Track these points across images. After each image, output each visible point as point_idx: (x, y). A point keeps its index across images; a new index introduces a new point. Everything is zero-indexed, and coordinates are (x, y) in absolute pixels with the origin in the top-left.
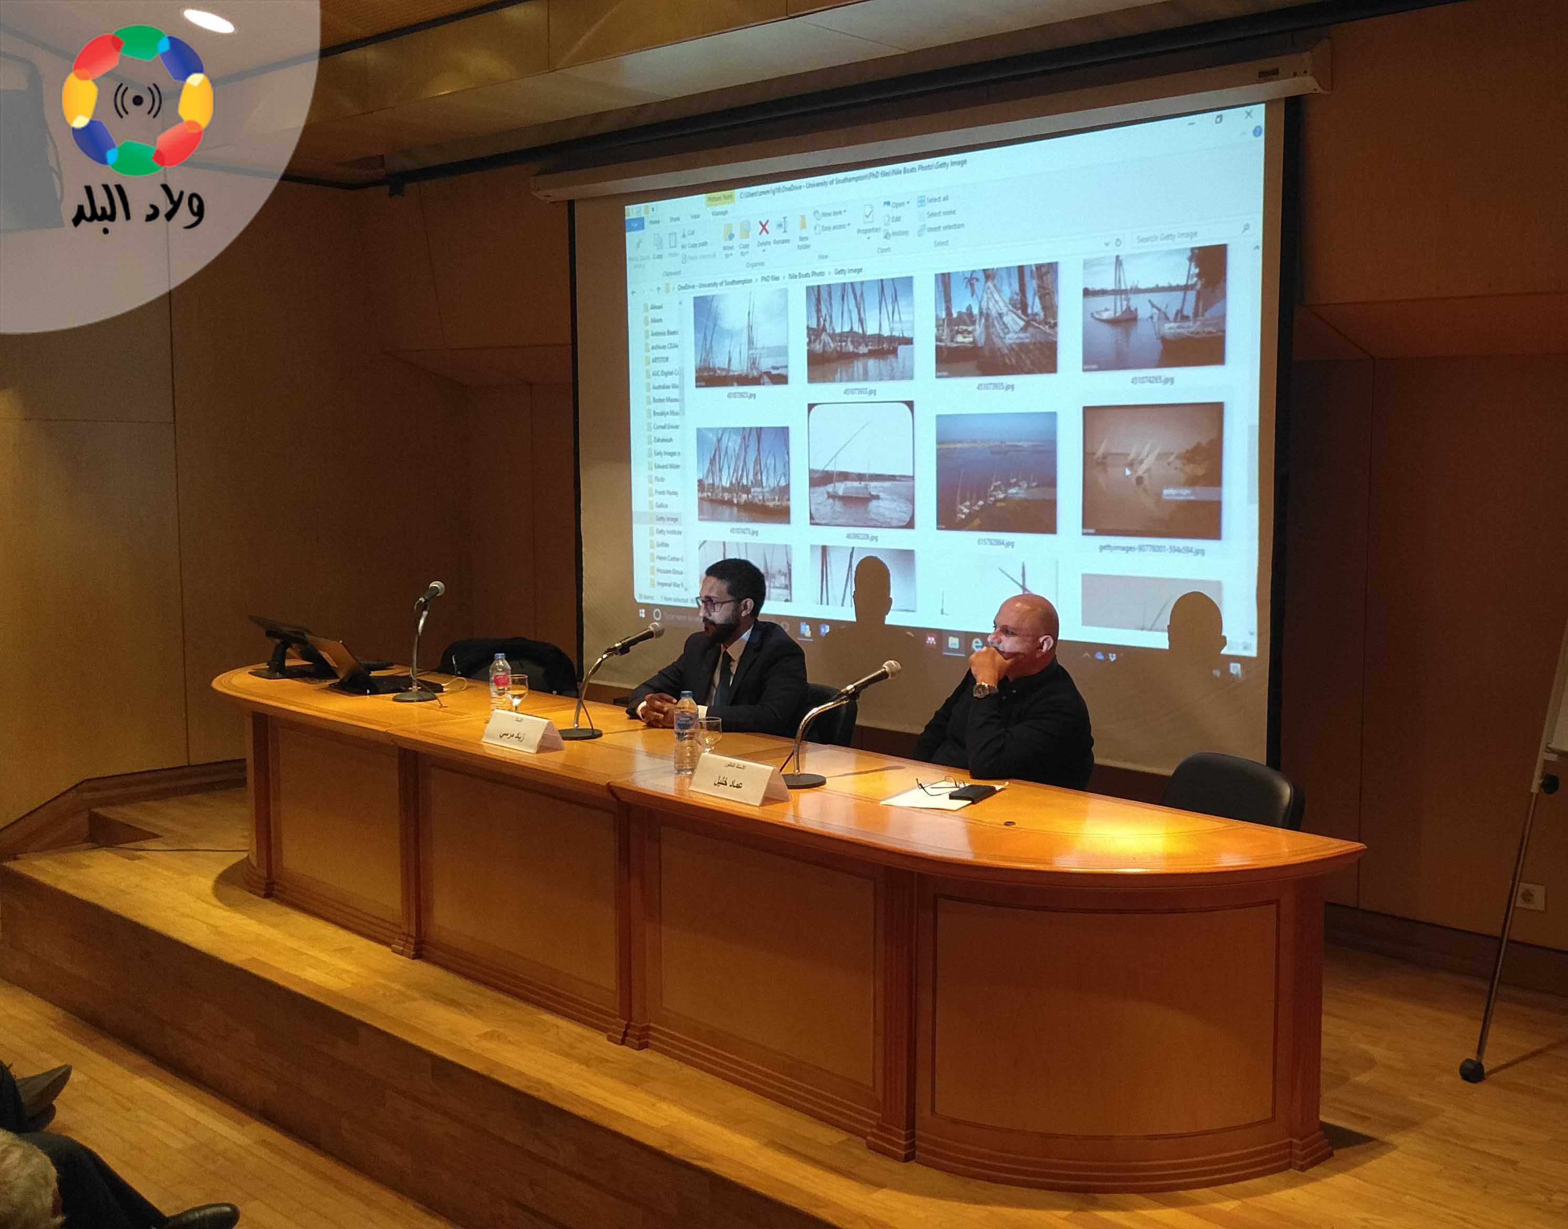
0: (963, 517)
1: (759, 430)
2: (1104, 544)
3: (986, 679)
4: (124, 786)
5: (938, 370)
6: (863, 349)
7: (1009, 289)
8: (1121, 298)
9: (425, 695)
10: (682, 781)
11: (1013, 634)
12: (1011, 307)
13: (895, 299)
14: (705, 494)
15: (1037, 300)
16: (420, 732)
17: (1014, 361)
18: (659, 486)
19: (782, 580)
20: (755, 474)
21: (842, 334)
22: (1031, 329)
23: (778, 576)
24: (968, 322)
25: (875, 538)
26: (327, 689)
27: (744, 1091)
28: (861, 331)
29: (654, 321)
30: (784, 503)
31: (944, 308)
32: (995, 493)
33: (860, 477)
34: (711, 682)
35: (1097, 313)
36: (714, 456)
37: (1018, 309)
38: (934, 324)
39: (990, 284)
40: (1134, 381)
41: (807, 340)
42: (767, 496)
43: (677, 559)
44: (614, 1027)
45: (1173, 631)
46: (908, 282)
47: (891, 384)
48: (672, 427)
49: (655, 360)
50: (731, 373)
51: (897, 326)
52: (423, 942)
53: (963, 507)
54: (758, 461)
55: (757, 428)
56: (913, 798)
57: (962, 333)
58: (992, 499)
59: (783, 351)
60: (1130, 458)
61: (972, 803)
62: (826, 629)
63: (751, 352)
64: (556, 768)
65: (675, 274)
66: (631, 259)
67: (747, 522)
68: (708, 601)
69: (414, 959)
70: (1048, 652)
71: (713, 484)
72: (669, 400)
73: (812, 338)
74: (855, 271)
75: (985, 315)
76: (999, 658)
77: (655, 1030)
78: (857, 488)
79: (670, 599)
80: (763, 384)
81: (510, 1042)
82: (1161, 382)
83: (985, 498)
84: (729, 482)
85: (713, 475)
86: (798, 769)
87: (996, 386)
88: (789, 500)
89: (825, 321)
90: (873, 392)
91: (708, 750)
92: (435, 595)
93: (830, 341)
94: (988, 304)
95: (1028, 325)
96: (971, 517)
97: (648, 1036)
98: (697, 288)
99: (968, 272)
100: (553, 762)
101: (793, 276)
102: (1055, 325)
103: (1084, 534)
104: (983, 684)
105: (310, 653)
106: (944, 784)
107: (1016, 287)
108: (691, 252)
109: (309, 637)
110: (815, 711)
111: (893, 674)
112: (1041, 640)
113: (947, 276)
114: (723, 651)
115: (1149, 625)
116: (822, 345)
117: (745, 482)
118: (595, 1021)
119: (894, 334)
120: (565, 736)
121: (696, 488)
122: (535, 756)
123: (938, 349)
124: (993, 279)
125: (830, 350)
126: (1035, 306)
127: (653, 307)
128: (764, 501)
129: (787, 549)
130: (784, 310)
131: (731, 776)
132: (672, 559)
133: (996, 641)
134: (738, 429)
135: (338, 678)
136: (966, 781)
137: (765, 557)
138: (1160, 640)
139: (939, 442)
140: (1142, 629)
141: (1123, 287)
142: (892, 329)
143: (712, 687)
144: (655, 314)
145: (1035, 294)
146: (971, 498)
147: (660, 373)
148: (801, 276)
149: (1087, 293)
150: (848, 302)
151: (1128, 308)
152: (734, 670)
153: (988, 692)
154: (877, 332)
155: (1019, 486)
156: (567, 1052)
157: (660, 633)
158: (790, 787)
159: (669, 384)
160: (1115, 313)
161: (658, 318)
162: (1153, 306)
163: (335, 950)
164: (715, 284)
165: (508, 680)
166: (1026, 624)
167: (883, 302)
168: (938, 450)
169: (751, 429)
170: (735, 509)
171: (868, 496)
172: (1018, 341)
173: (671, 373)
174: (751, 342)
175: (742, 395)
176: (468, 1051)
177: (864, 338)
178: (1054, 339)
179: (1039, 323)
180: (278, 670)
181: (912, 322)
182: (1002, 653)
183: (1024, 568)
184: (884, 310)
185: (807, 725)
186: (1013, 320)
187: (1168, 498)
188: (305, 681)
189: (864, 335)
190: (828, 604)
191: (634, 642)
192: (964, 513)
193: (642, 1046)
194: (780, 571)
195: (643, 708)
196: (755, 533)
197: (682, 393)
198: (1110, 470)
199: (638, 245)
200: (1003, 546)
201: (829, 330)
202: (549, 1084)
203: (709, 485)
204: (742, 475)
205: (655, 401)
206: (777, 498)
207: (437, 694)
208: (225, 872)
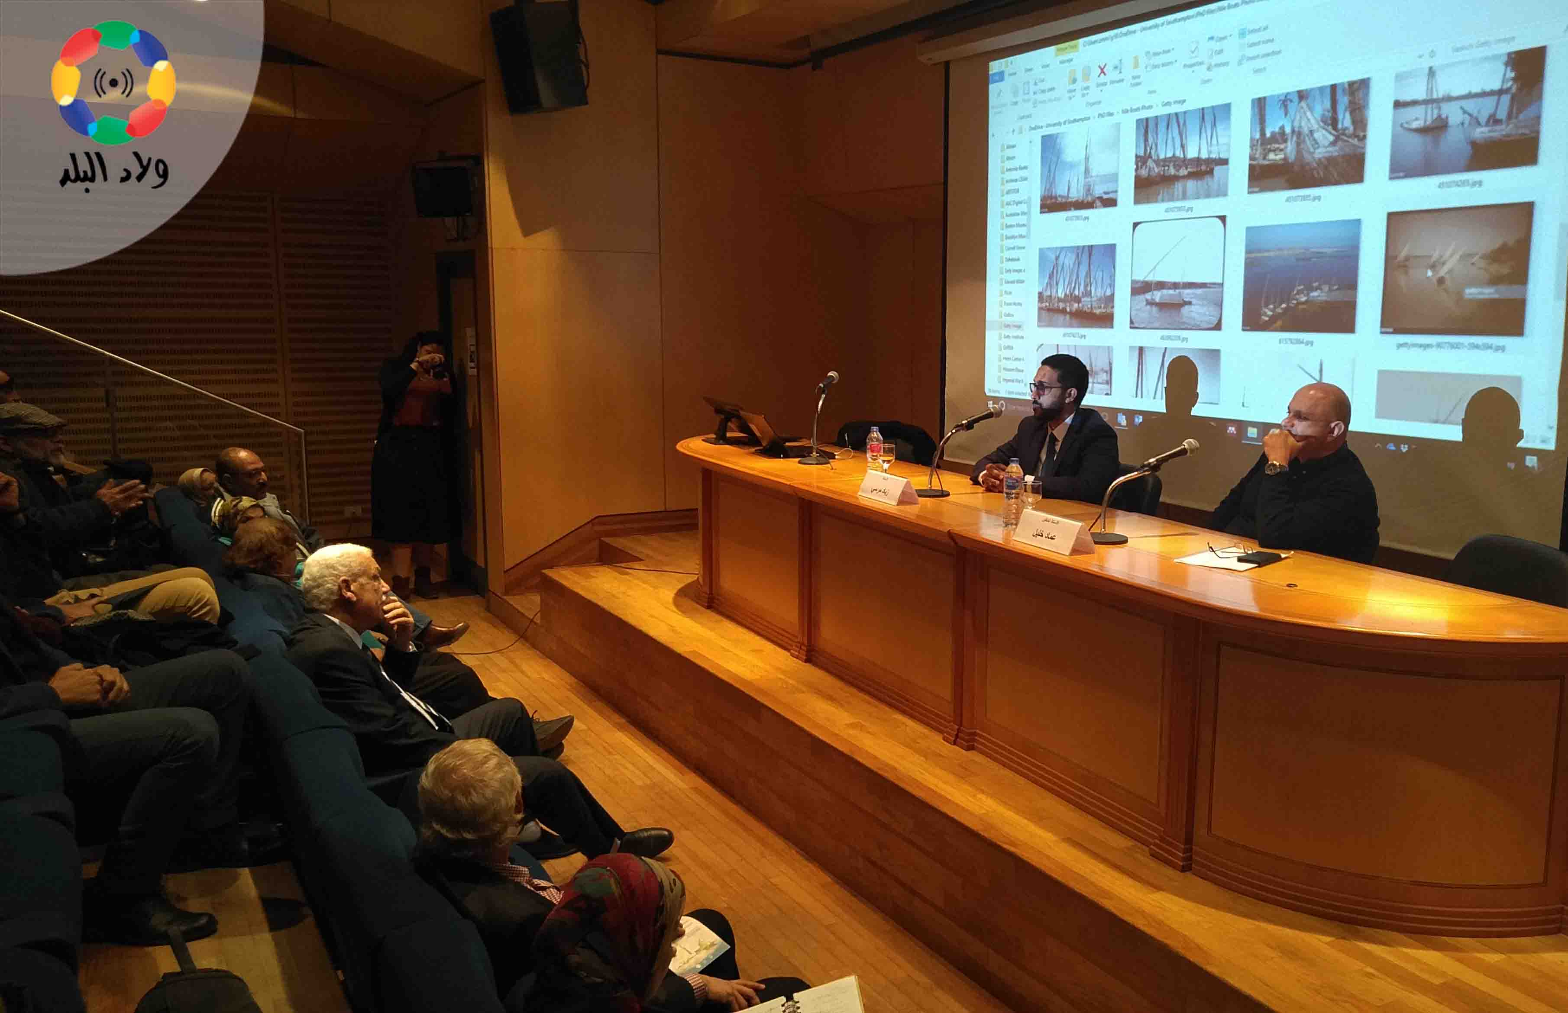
0: (1267, 319)
1: (1091, 247)
2: (1401, 342)
3: (1277, 459)
4: (621, 523)
5: (1250, 186)
6: (1183, 172)
7: (1322, 106)
8: (1432, 107)
9: (822, 460)
10: (1010, 532)
11: (1306, 419)
12: (1322, 124)
13: (1214, 125)
14: (1044, 305)
15: (1348, 116)
16: (818, 487)
17: (1322, 174)
18: (1008, 299)
19: (1104, 377)
20: (1086, 286)
21: (1165, 160)
22: (1340, 143)
23: (1101, 373)
24: (1280, 141)
25: (1185, 339)
26: (753, 453)
27: (1048, 795)
28: (1182, 156)
29: (1009, 158)
30: (1109, 311)
31: (1258, 129)
32: (1297, 296)
33: (1175, 286)
34: (1039, 459)
35: (1407, 123)
36: (1053, 272)
37: (1328, 125)
38: (1248, 143)
39: (1303, 104)
40: (1441, 186)
41: (1135, 167)
42: (1095, 304)
43: (1020, 360)
44: (948, 729)
45: (1466, 425)
46: (1226, 108)
47: (1207, 201)
48: (1020, 248)
49: (1008, 192)
50: (1070, 200)
51: (1214, 149)
52: (813, 650)
53: (1266, 310)
54: (1088, 274)
55: (1089, 246)
56: (1206, 559)
57: (1274, 151)
58: (1295, 302)
59: (1114, 178)
60: (1432, 260)
61: (1259, 567)
62: (1139, 419)
63: (1087, 180)
64: (912, 517)
65: (1028, 116)
66: (993, 107)
67: (1079, 327)
68: (1040, 387)
69: (805, 662)
70: (1338, 437)
71: (1051, 296)
72: (1018, 225)
73: (1140, 164)
74: (1179, 102)
75: (1297, 133)
76: (1291, 440)
77: (981, 736)
78: (1171, 295)
79: (1012, 393)
80: (1096, 207)
81: (869, 732)
82: (1468, 185)
83: (1288, 301)
84: (1063, 294)
85: (1051, 287)
86: (1104, 528)
87: (1305, 198)
88: (1113, 307)
89: (1151, 148)
90: (1191, 209)
91: (1030, 508)
92: (831, 383)
93: (1155, 166)
94: (1300, 123)
95: (1337, 139)
96: (1273, 319)
97: (974, 740)
98: (1044, 129)
99: (1283, 94)
100: (910, 512)
101: (1125, 112)
102: (1365, 137)
103: (1382, 333)
104: (1275, 462)
105: (744, 427)
106: (1234, 550)
107: (1328, 104)
108: (1040, 97)
109: (742, 413)
110: (1121, 479)
111: (1192, 451)
112: (1333, 425)
113: (1263, 100)
114: (1049, 433)
115: (1442, 418)
116: (1147, 170)
117: (1076, 293)
118: (935, 724)
119: (1211, 156)
120: (920, 493)
121: (1037, 299)
122: (897, 507)
123: (1252, 168)
124: (1307, 98)
125: (1154, 175)
126: (1346, 121)
127: (1009, 147)
128: (1092, 308)
129: (1109, 350)
130: (1115, 144)
131: (1047, 529)
132: (1016, 359)
133: (1290, 424)
134: (1071, 247)
135: (761, 445)
136: (1253, 548)
137: (1090, 356)
138: (1454, 433)
139: (1248, 252)
140: (1436, 422)
141: (1435, 96)
142: (1210, 152)
143: (1039, 463)
144: (1009, 152)
145: (1346, 110)
146: (1274, 303)
147: (1012, 203)
148: (1132, 110)
149: (1398, 105)
150: (1172, 131)
151: (1439, 116)
152: (1058, 448)
153: (1279, 470)
154: (1196, 155)
155: (1321, 289)
156: (911, 744)
157: (998, 414)
158: (1096, 543)
159: (1019, 212)
160: (1425, 121)
161: (1011, 156)
162: (1465, 112)
163: (753, 651)
164: (1059, 124)
165: (880, 448)
166: (1319, 410)
167: (1203, 131)
168: (1246, 259)
169: (1084, 247)
170: (1068, 317)
171: (1181, 302)
172: (1327, 155)
173: (1020, 203)
174: (1087, 171)
175: (1078, 218)
176: (837, 735)
177: (1185, 162)
178: (1363, 150)
179: (1349, 137)
180: (722, 439)
181: (1228, 145)
182: (1294, 436)
183: (1321, 365)
184: (1204, 135)
185: (1114, 490)
186: (1323, 135)
187: (1471, 297)
188: (741, 448)
189: (1184, 160)
190: (1142, 397)
191: (977, 420)
192: (1267, 316)
193: (970, 748)
194: (1102, 369)
195: (984, 475)
196: (1083, 336)
197: (1029, 220)
198: (1411, 272)
199: (999, 95)
200: (1304, 345)
201: (1154, 157)
202: (896, 769)
203: (1047, 296)
204: (1075, 288)
205: (1007, 227)
206: (1103, 306)
207: (831, 460)
208: (683, 588)
